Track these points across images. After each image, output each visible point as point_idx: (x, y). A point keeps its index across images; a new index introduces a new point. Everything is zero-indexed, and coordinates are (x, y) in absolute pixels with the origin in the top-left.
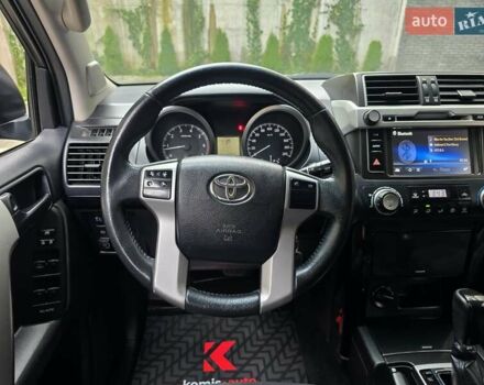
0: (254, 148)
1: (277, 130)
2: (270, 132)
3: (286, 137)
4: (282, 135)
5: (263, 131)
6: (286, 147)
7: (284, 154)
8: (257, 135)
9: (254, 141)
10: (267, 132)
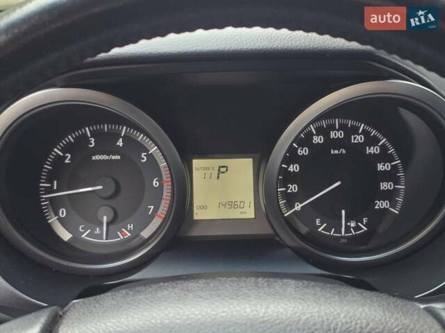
0: (293, 188)
1: (359, 139)
2: (337, 143)
3: (384, 156)
4: (372, 150)
5: (318, 140)
6: (385, 186)
7: (382, 204)
8: (303, 152)
9: (294, 168)
10: (331, 143)
